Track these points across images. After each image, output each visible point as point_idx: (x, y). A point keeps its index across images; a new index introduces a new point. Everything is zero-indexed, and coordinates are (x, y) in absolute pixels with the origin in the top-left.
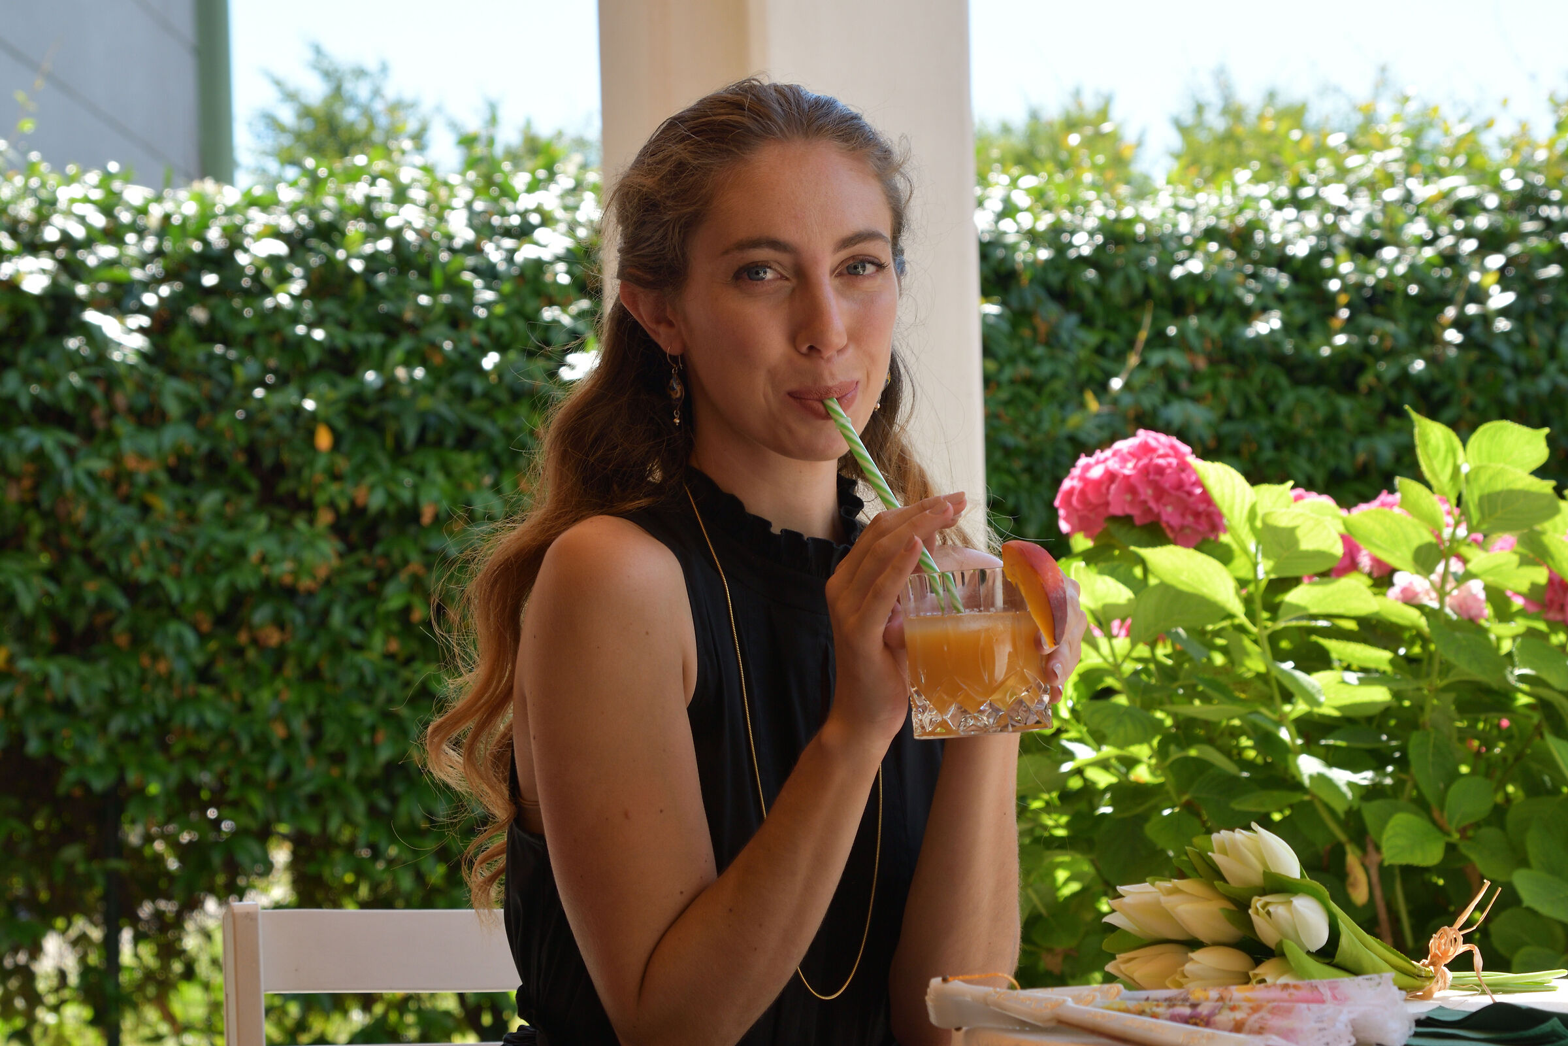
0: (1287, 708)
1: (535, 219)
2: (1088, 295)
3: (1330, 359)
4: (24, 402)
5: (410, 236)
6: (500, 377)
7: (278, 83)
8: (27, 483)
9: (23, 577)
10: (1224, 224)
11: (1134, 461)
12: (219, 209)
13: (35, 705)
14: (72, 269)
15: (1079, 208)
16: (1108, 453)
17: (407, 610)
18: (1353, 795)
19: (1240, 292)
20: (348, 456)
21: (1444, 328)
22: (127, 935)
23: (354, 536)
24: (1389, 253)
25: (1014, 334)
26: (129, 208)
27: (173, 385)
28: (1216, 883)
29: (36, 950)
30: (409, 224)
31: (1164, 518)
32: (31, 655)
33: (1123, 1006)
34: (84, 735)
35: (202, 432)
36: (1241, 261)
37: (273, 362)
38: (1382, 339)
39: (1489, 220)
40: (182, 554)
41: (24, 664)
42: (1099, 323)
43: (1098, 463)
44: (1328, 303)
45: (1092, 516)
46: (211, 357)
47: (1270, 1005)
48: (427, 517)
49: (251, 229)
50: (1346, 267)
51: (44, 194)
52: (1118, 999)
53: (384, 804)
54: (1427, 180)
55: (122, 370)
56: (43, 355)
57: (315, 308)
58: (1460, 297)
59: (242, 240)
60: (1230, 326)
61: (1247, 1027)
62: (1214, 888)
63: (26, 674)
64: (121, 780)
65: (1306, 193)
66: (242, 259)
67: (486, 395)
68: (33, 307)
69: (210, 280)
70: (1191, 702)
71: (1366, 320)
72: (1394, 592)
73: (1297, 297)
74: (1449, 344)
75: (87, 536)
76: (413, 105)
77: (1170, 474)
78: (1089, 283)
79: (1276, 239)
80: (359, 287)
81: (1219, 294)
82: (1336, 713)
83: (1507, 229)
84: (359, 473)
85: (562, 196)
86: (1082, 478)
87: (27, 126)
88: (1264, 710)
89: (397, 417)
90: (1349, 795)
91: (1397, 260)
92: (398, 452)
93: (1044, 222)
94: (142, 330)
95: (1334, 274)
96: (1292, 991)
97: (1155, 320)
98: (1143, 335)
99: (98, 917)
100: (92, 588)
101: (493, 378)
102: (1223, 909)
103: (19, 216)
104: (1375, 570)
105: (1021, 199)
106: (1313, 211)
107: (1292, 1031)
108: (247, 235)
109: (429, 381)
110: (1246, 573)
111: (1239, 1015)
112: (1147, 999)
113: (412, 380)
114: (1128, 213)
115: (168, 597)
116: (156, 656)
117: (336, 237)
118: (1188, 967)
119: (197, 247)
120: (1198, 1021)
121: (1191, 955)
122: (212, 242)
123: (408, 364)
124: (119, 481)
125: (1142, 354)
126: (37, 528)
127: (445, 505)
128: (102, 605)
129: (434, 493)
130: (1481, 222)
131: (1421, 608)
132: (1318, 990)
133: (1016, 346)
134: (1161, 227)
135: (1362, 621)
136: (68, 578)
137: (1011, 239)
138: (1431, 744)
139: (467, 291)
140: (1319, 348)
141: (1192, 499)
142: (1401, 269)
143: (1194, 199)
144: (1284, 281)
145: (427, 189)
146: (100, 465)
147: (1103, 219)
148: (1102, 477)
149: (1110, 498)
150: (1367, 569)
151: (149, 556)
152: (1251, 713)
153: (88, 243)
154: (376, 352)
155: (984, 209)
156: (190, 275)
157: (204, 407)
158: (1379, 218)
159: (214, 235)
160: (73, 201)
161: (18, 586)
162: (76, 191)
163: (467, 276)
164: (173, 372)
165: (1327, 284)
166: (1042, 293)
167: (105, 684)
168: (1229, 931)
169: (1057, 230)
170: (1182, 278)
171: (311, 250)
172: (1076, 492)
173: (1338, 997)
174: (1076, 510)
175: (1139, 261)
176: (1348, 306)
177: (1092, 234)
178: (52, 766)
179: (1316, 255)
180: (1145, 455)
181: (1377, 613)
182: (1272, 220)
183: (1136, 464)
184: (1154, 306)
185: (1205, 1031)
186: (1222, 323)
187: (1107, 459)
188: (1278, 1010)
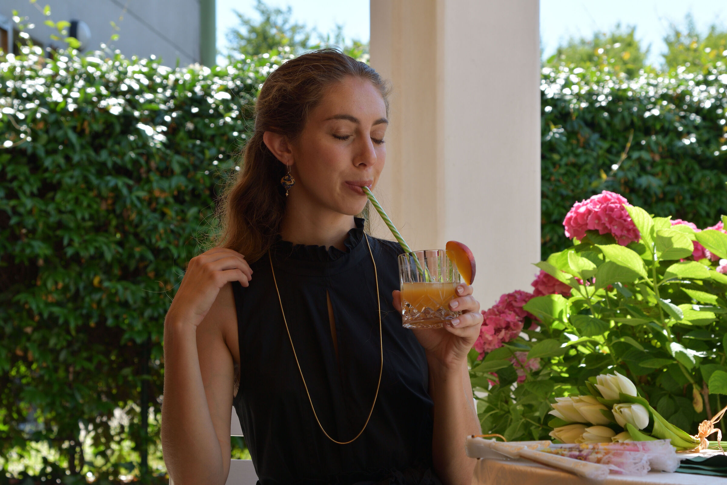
0: (667, 321)
2: (604, 125)
3: (719, 157)
4: (110, 164)
7: (240, 16)
8: (110, 202)
9: (107, 244)
10: (671, 92)
11: (600, 205)
12: (201, 77)
13: (111, 303)
14: (132, 104)
15: (602, 84)
16: (588, 201)
18: (696, 362)
19: (677, 124)
22: (151, 410)
25: (568, 142)
26: (160, 76)
27: (177, 158)
28: (598, 398)
29: (111, 415)
31: (613, 231)
32: (110, 280)
33: (549, 450)
34: (133, 317)
35: (190, 180)
36: (677, 110)
37: (223, 149)
40: (180, 235)
41: (106, 284)
42: (609, 138)
43: (583, 205)
44: (719, 130)
45: (580, 229)
46: (194, 145)
47: (613, 452)
49: (214, 87)
51: (121, 69)
52: (548, 447)
55: (154, 150)
56: (119, 143)
57: (243, 124)
59: (211, 92)
60: (672, 140)
61: (602, 461)
62: (596, 399)
63: (107, 288)
64: (149, 338)
65: (711, 78)
66: (210, 100)
68: (115, 121)
69: (195, 110)
70: (625, 317)
72: (719, 268)
73: (705, 127)
75: (137, 226)
76: (302, 27)
77: (616, 211)
78: (604, 118)
79: (696, 99)
81: (667, 125)
82: (690, 324)
86: (576, 212)
87: (115, 37)
88: (655, 321)
90: (694, 361)
93: (584, 90)
94: (163, 133)
95: (722, 117)
96: (625, 446)
97: (635, 137)
98: (629, 145)
99: (138, 401)
100: (138, 250)
102: (601, 410)
103: (110, 79)
104: (712, 258)
105: (574, 79)
106: (714, 87)
107: (623, 463)
108: (213, 90)
110: (650, 258)
111: (599, 456)
112: (561, 448)
114: (624, 86)
115: (173, 255)
116: (166, 282)
117: (254, 91)
118: (585, 435)
119: (190, 95)
120: (581, 458)
121: (587, 429)
122: (197, 92)
124: (151, 201)
125: (628, 153)
126: (114, 222)
128: (143, 258)
132: (637, 446)
133: (569, 148)
134: (640, 93)
135: (705, 281)
136: (127, 246)
137: (568, 98)
140: (714, 152)
141: (626, 223)
143: (657, 80)
144: (697, 119)
146: (142, 194)
147: (612, 89)
148: (585, 211)
149: (588, 221)
150: (709, 257)
151: (164, 236)
152: (650, 322)
153: (141, 92)
155: (556, 83)
156: (186, 108)
157: (191, 168)
159: (198, 89)
160: (134, 72)
161: (105, 248)
162: (136, 68)
164: (178, 152)
165: (719, 122)
166: (582, 124)
167: (143, 295)
168: (603, 419)
169: (590, 93)
170: (649, 117)
171: (242, 97)
172: (573, 218)
173: (645, 449)
174: (573, 227)
175: (629, 109)
177: (607, 96)
178: (118, 331)
179: (714, 107)
180: (605, 202)
181: (710, 278)
182: (694, 91)
183: (600, 206)
184: (635, 130)
185: (583, 462)
186: (667, 139)
187: (587, 204)
188: (617, 454)
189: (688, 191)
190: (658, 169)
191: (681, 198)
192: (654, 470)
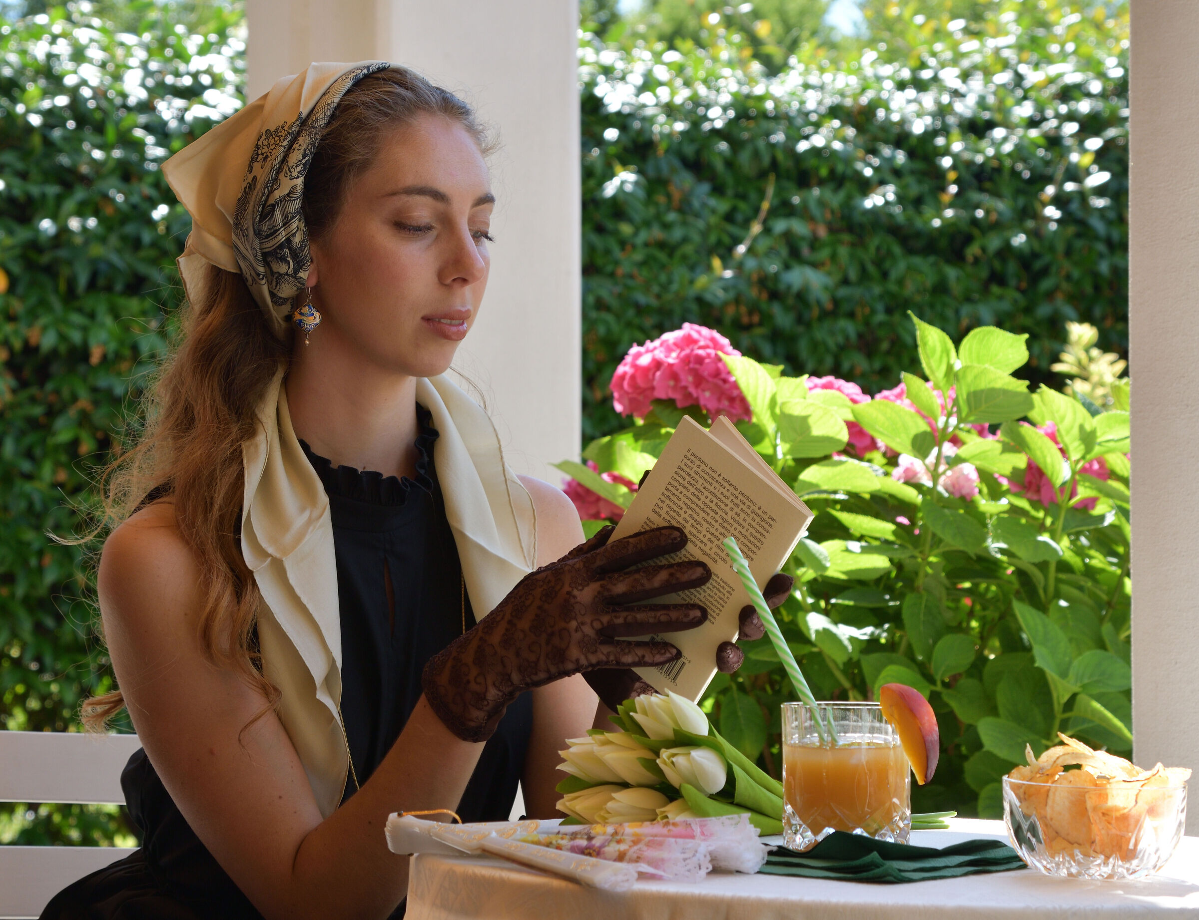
0: (801, 571)
1: (206, 80)
2: (719, 166)
3: (940, 230)
5: (86, 92)
6: (168, 229)
10: (848, 102)
11: (678, 351)
15: (715, 84)
16: (657, 343)
17: (75, 443)
18: (853, 649)
19: (859, 165)
20: (22, 298)
21: (1044, 205)
23: (27, 372)
24: (999, 133)
25: (650, 200)
28: (636, 736)
30: (84, 83)
31: (702, 400)
33: (536, 839)
36: (861, 138)
38: (987, 212)
39: (1091, 105)
42: (730, 192)
43: (647, 351)
44: (938, 178)
45: (641, 398)
47: (648, 838)
48: (96, 357)
50: (957, 146)
52: (534, 833)
53: (49, 622)
54: (1036, 66)
58: (1059, 174)
60: (850, 197)
61: (627, 857)
65: (926, 74)
67: (154, 244)
71: (975, 196)
72: (897, 472)
73: (913, 172)
74: (1049, 219)
77: (708, 363)
78: (721, 153)
79: (895, 117)
80: (36, 140)
81: (840, 168)
82: (843, 577)
83: (1106, 114)
84: (32, 315)
85: (232, 59)
86: (634, 366)
89: (70, 263)
90: (850, 648)
91: (1005, 139)
92: (70, 296)
93: (682, 96)
95: (946, 152)
96: (671, 827)
97: (779, 191)
98: (765, 206)
101: (161, 229)
104: (887, 451)
105: (661, 73)
106: (931, 92)
109: (101, 230)
110: (770, 451)
111: (622, 847)
112: (557, 832)
113: (84, 229)
114: (759, 90)
117: (16, 93)
118: (610, 805)
120: (591, 851)
121: (614, 795)
123: (81, 212)
125: (765, 222)
127: (112, 346)
129: (103, 335)
130: (1084, 107)
131: (918, 487)
132: (692, 827)
133: (652, 211)
134: (789, 104)
137: (649, 111)
138: (923, 606)
139: (139, 146)
140: (931, 219)
141: (727, 386)
142: (1008, 148)
143: (821, 77)
144: (901, 157)
145: (104, 49)
147: (735, 95)
148: (649, 364)
149: (655, 383)
150: (883, 450)
154: (51, 202)
155: (626, 83)
158: (991, 100)
163: (139, 133)
165: (940, 162)
166: (676, 163)
168: (645, 775)
169: (696, 101)
170: (806, 152)
172: (628, 377)
174: (627, 393)
175: (768, 136)
176: (956, 182)
177: (725, 109)
179: (930, 133)
180: (688, 345)
181: (879, 491)
182: (893, 99)
183: (679, 354)
184: (779, 177)
185: (593, 860)
186: (842, 195)
187: (655, 348)
188: (655, 843)
189: (881, 297)
190: (824, 254)
191: (867, 311)
192: (718, 870)
